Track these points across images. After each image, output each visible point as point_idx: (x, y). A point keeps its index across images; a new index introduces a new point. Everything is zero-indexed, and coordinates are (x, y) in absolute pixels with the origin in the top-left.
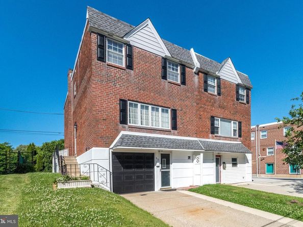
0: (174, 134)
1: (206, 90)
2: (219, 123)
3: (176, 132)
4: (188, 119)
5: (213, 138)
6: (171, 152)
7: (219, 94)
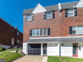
0: (49, 37)
1: (66, 16)
2: (76, 29)
3: (49, 36)
4: (55, 30)
5: (71, 36)
6: (47, 43)
7: (76, 15)
